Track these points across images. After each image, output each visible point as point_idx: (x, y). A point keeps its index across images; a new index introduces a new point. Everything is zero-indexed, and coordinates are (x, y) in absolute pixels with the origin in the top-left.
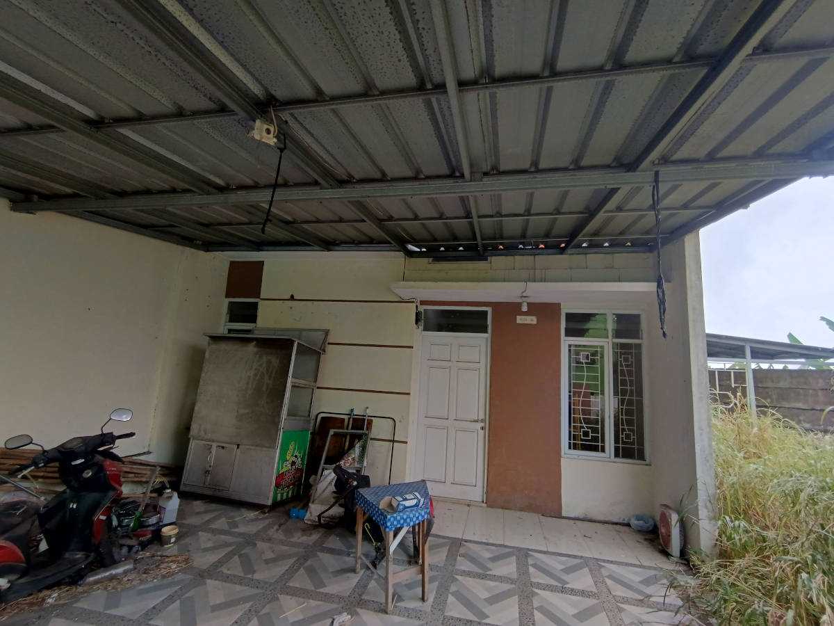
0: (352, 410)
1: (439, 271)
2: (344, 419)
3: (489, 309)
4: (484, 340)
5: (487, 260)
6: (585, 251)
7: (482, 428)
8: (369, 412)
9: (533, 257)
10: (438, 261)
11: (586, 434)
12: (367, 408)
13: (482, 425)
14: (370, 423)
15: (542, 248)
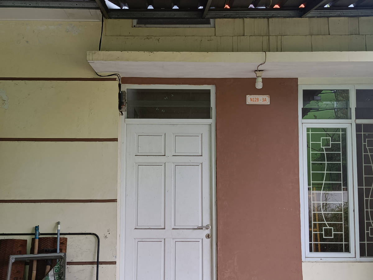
0: (37, 228)
1: (148, 37)
2: (26, 241)
3: (211, 88)
4: (207, 128)
5: (209, 23)
6: (327, 13)
7: (208, 236)
8: (62, 229)
9: (266, 20)
10: (145, 24)
11: (328, 232)
12: (58, 223)
13: (208, 232)
14: (64, 242)
15: (276, 9)
